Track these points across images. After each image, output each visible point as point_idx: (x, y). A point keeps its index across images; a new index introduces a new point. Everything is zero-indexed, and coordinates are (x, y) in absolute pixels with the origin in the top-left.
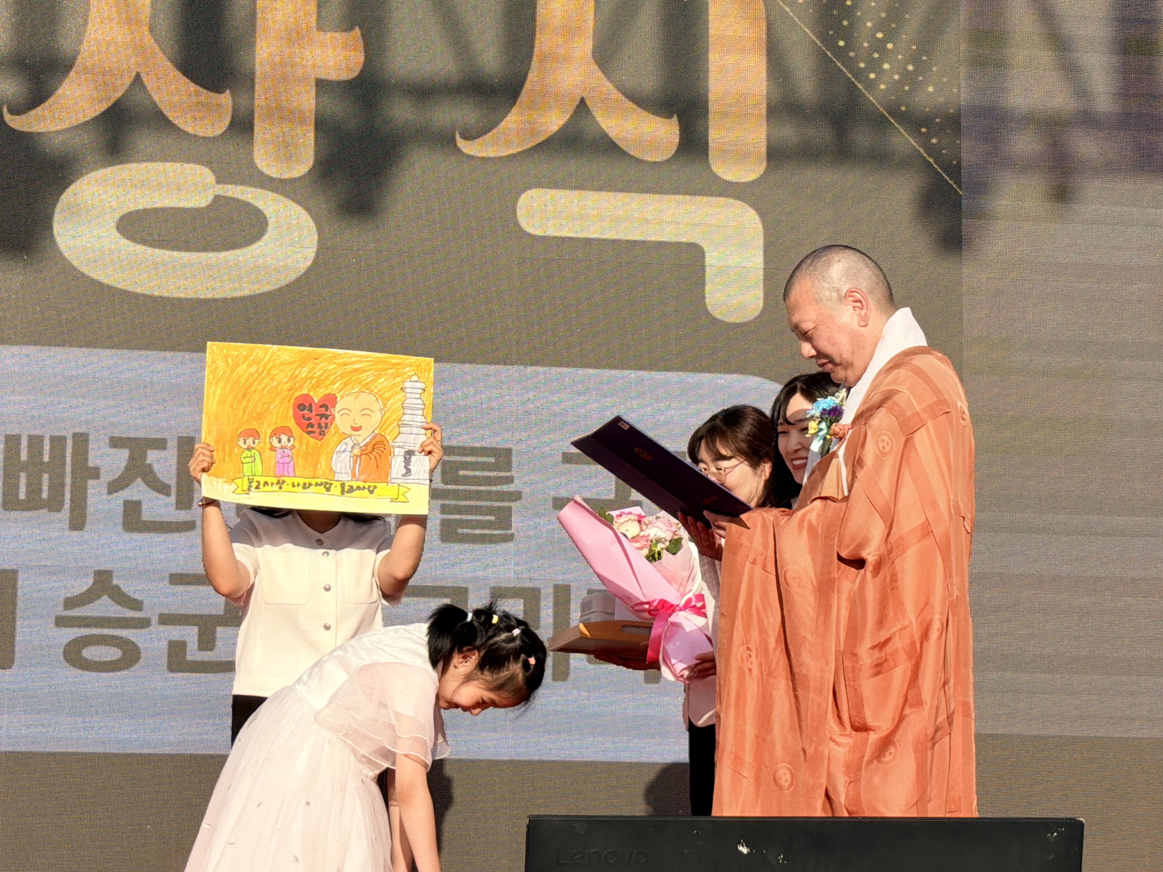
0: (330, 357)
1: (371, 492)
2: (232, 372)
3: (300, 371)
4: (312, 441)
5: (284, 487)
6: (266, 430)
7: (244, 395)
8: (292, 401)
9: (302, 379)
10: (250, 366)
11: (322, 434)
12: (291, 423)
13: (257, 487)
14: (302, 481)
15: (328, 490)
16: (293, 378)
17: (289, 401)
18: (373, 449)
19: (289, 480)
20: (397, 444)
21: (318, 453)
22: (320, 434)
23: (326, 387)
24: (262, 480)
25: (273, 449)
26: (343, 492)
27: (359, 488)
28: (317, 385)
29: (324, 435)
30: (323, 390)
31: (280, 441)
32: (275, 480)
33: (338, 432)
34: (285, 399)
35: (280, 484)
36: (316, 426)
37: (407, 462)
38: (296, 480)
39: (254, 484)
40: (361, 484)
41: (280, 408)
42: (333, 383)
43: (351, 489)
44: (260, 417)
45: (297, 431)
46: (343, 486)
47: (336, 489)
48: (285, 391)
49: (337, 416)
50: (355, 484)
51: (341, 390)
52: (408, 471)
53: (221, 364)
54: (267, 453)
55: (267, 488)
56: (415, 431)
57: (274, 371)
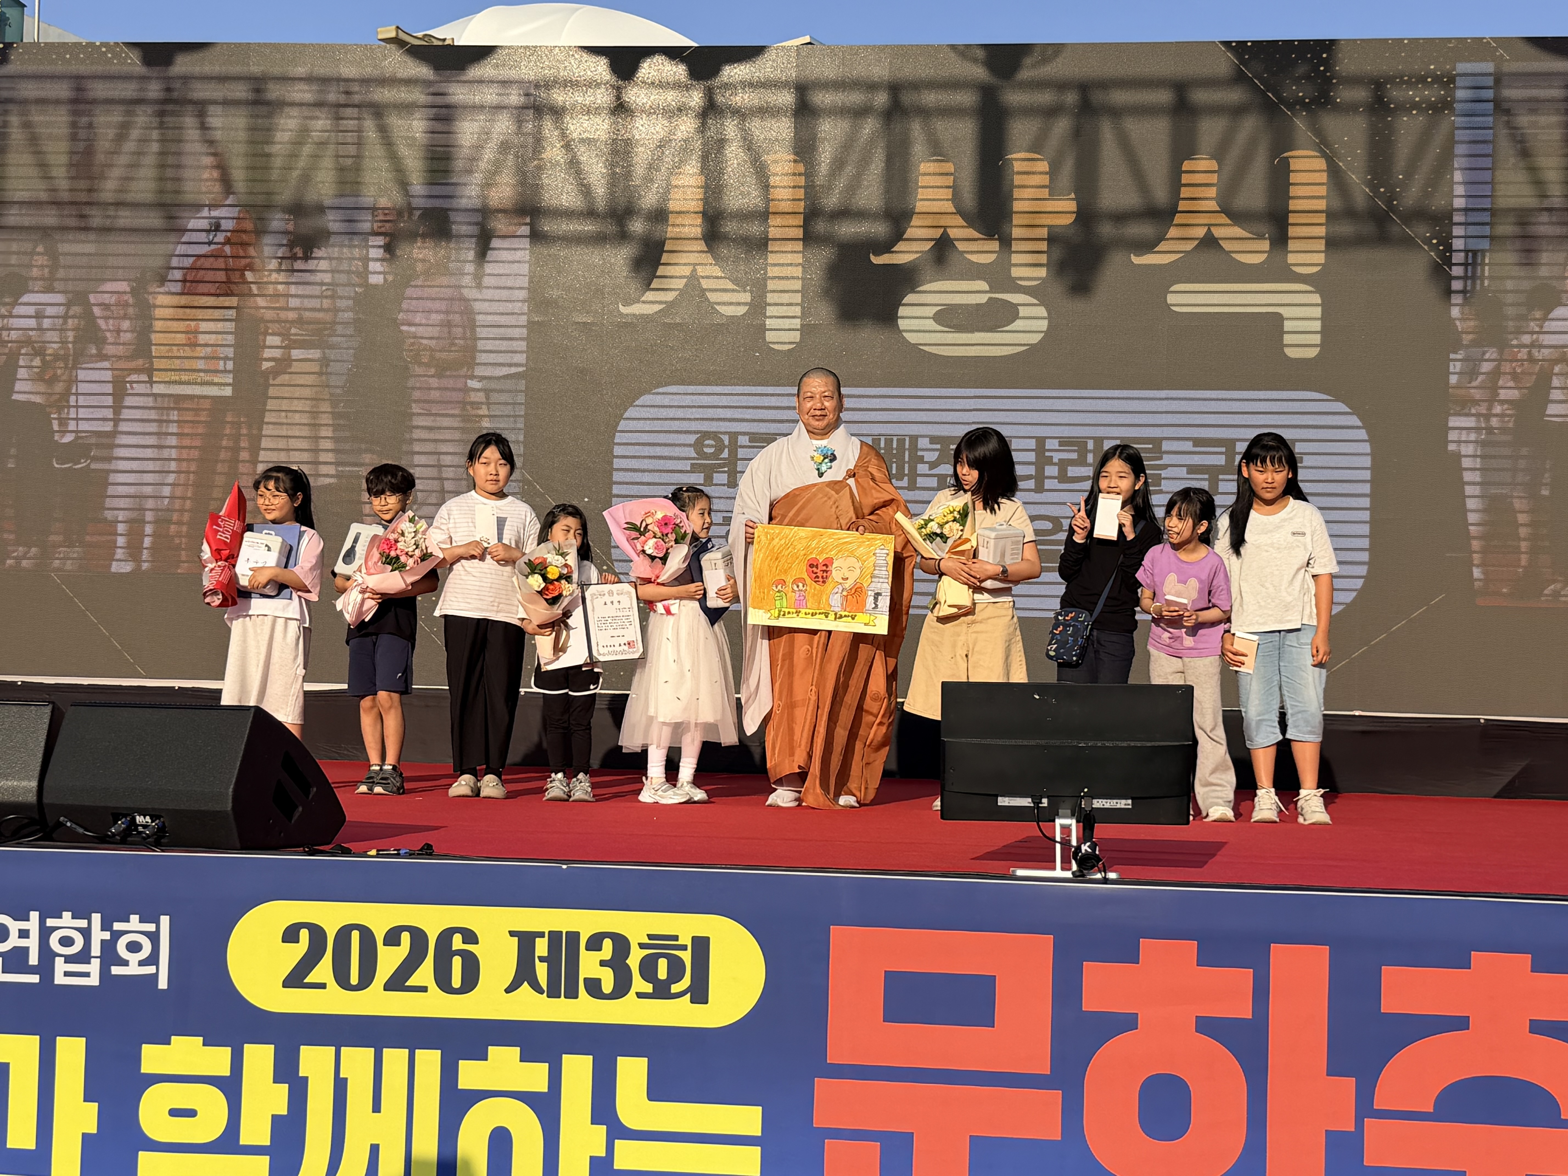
1: (853, 619)
2: (770, 543)
3: (813, 542)
4: (818, 586)
5: (800, 615)
6: (789, 580)
7: (777, 559)
8: (806, 562)
9: (812, 548)
10: (780, 540)
12: (805, 576)
13: (784, 615)
14: (811, 611)
15: (827, 617)
16: (806, 548)
17: (804, 562)
18: (855, 591)
19: (803, 611)
20: (870, 589)
21: (821, 594)
22: (823, 582)
23: (827, 554)
24: (787, 610)
25: (794, 591)
26: (835, 619)
27: (845, 616)
28: (821, 552)
29: (825, 583)
30: (825, 555)
31: (798, 586)
32: (794, 611)
33: (834, 581)
34: (802, 560)
35: (798, 612)
36: (820, 577)
37: (876, 599)
38: (808, 611)
39: (782, 613)
40: (847, 614)
41: (798, 566)
42: (831, 551)
43: (841, 617)
44: (786, 572)
45: (808, 580)
46: (836, 614)
47: (832, 616)
48: (802, 556)
49: (834, 571)
50: (843, 614)
51: (836, 555)
52: (876, 606)
53: (763, 538)
54: (790, 594)
55: (790, 616)
56: (881, 580)
57: (795, 543)
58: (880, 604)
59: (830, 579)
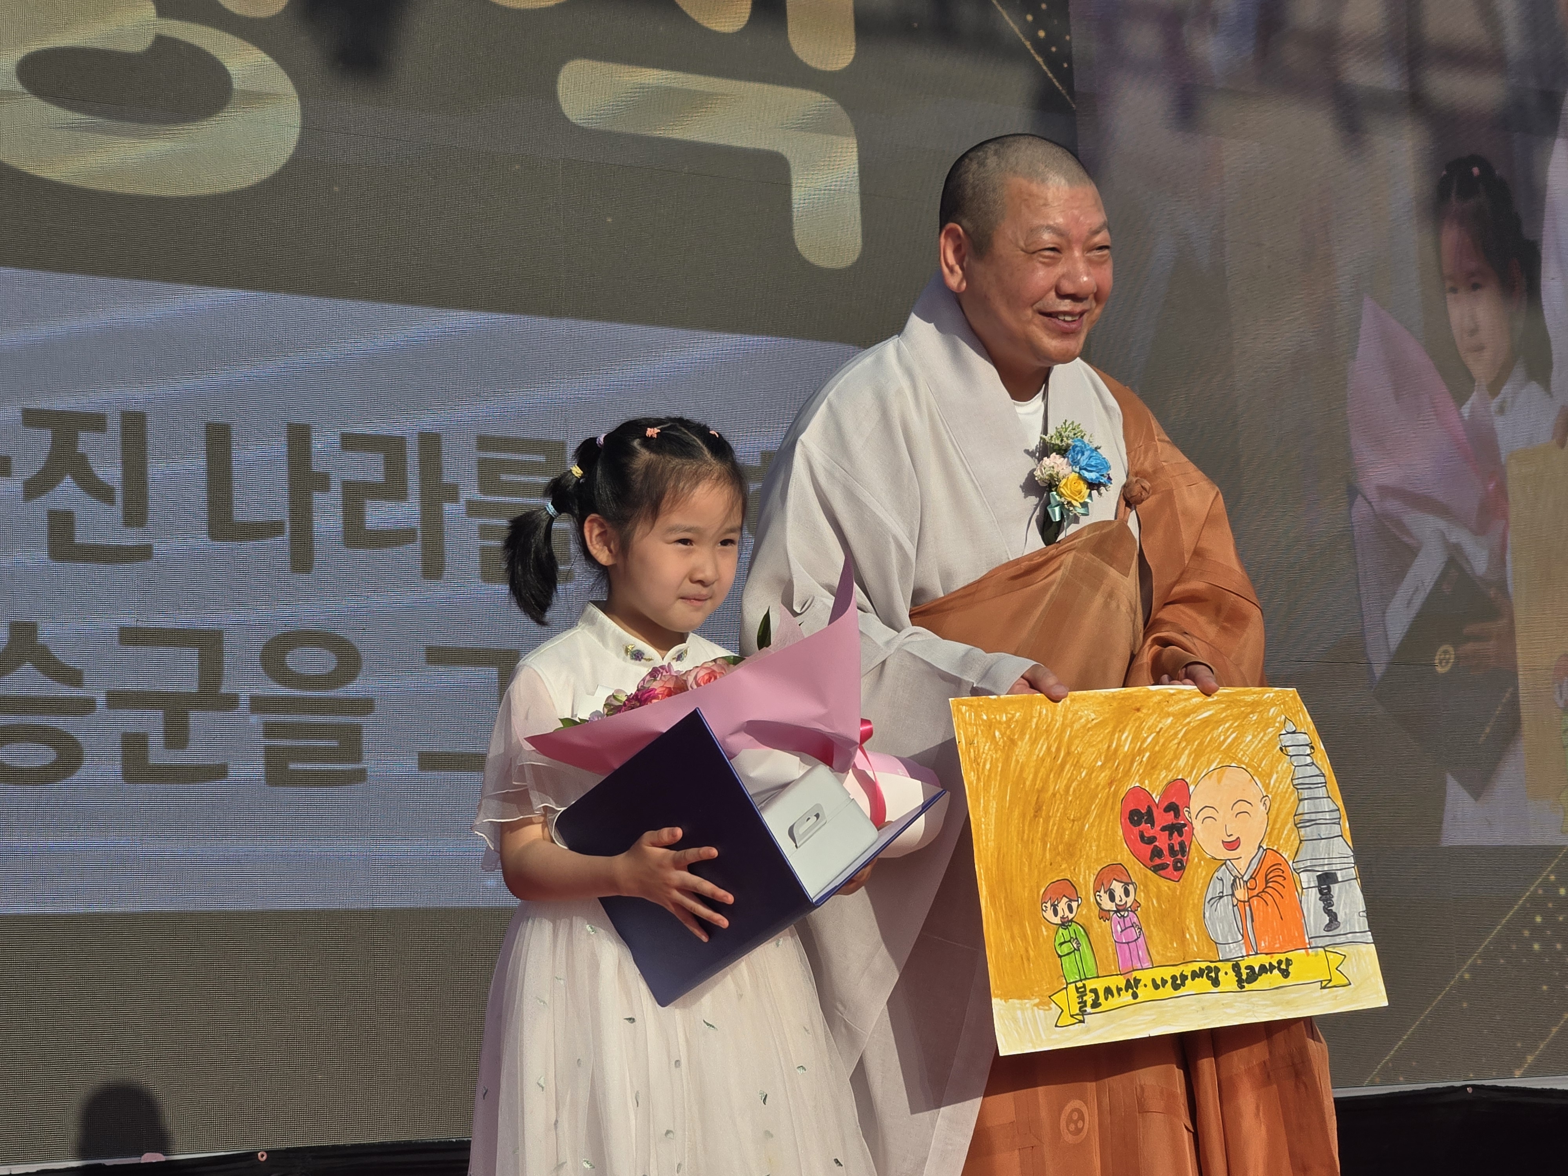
0: (1159, 702)
1: (1285, 974)
2: (1007, 760)
3: (1119, 738)
4: (1165, 885)
5: (1140, 991)
7: (1038, 810)
8: (1118, 806)
9: (1125, 756)
10: (1034, 742)
11: (1179, 867)
13: (1096, 1004)
14: (1167, 973)
15: (1216, 982)
16: (1111, 755)
17: (1112, 809)
18: (1267, 882)
19: (1145, 976)
20: (1301, 865)
21: (1181, 909)
22: (1176, 869)
23: (1167, 768)
25: (1104, 915)
26: (1240, 982)
27: (1263, 969)
28: (1152, 766)
29: (1183, 868)
30: (1163, 774)
31: (1112, 898)
32: (1122, 982)
33: (1205, 859)
34: (1106, 804)
35: (1132, 985)
36: (1166, 852)
37: (1326, 897)
38: (1159, 974)
39: (1089, 998)
41: (1100, 824)
42: (1177, 757)
43: (1253, 976)
44: (1070, 851)
47: (1228, 979)
48: (1103, 788)
49: (1197, 825)
51: (1193, 768)
52: (1333, 917)
53: (986, 747)
55: (1114, 1001)
56: (1324, 831)
57: (1078, 748)
58: (1340, 908)
59: (1193, 856)
